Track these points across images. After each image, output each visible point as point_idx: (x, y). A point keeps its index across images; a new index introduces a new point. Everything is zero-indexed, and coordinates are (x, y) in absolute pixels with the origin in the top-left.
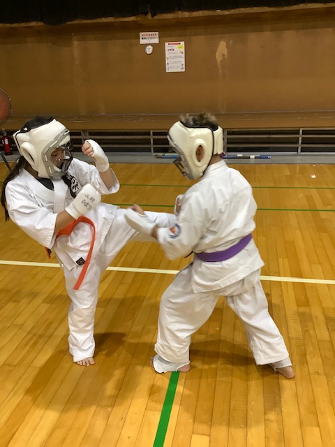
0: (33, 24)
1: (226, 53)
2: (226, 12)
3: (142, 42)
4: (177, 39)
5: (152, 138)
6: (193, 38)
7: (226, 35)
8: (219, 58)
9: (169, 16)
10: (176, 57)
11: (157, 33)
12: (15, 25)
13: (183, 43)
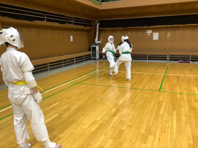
0: (120, 28)
1: (170, 35)
2: (170, 26)
3: (147, 32)
4: (157, 32)
5: (148, 56)
6: (161, 32)
7: (170, 31)
8: (168, 36)
9: (155, 26)
10: (156, 36)
11: (151, 30)
12: (115, 28)
13: (158, 33)
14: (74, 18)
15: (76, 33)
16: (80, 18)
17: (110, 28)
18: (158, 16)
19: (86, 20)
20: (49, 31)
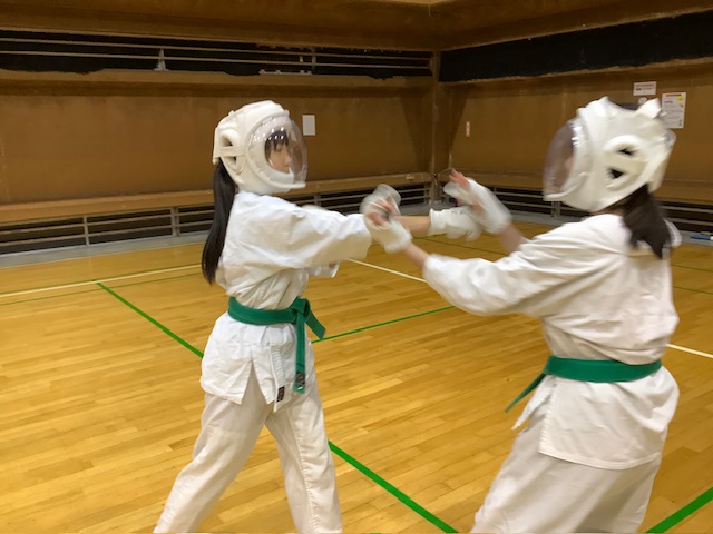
3: (636, 93)
4: (678, 89)
6: (699, 87)
9: (663, 65)
10: (673, 111)
11: (655, 83)
12: (507, 78)
13: (684, 95)
14: (318, 50)
15: (334, 103)
16: (353, 47)
17: (491, 80)
18: (677, 13)
19: (387, 53)
20: (190, 101)
